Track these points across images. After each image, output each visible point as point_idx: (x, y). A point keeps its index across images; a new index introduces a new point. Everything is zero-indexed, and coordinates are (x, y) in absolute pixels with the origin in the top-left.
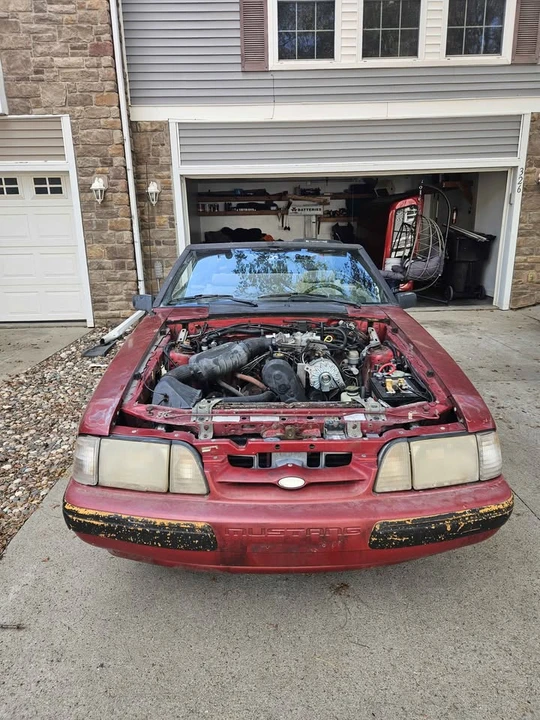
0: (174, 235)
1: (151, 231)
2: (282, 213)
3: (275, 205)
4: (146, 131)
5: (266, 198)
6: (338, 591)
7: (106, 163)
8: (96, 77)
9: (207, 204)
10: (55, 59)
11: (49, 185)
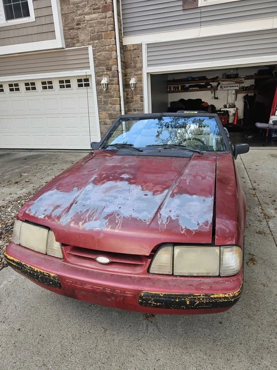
0: (143, 106)
1: (131, 104)
2: (214, 89)
3: (211, 85)
4: (130, 50)
5: (205, 81)
6: (147, 317)
7: (108, 69)
8: (104, 23)
9: (172, 86)
10: (86, 16)
11: (84, 82)
